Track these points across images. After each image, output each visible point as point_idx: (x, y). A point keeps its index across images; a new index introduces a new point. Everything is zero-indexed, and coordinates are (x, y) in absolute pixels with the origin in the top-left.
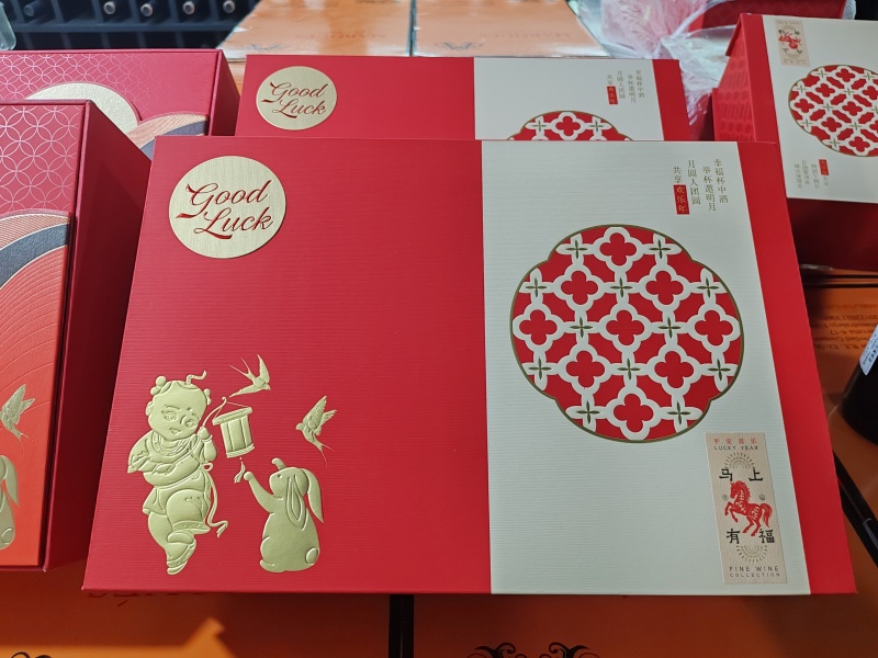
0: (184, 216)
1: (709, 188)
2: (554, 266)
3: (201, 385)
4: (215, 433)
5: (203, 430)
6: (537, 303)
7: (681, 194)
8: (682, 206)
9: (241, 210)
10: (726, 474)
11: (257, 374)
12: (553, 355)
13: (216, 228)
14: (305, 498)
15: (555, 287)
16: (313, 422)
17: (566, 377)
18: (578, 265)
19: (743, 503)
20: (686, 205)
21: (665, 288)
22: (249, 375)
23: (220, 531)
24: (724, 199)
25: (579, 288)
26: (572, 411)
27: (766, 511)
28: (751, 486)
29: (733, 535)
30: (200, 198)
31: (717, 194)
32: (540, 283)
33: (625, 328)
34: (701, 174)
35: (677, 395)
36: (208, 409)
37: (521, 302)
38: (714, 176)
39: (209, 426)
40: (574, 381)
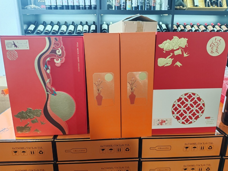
0: (216, 39)
1: (209, 122)
2: (199, 99)
3: (186, 46)
4: (178, 49)
5: (179, 47)
6: (193, 96)
7: (209, 118)
8: (206, 118)
9: (215, 48)
10: (167, 120)
11: (187, 54)
12: (185, 99)
13: (212, 44)
14: (167, 64)
15: (196, 99)
16: (178, 64)
17: (182, 100)
18: (199, 102)
19: (162, 122)
20: (207, 118)
21: (194, 114)
22: (187, 53)
23: (164, 52)
24: (207, 124)
25: (195, 103)
26: (177, 101)
27: (161, 124)
28: (165, 123)
29: (159, 120)
30: (218, 41)
31: (208, 123)
32: (197, 97)
33: (188, 109)
34: (211, 121)
35: (178, 115)
36: (182, 48)
37: (194, 94)
38: (211, 123)
39: (179, 48)
40: (181, 101)
